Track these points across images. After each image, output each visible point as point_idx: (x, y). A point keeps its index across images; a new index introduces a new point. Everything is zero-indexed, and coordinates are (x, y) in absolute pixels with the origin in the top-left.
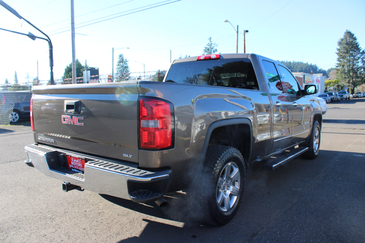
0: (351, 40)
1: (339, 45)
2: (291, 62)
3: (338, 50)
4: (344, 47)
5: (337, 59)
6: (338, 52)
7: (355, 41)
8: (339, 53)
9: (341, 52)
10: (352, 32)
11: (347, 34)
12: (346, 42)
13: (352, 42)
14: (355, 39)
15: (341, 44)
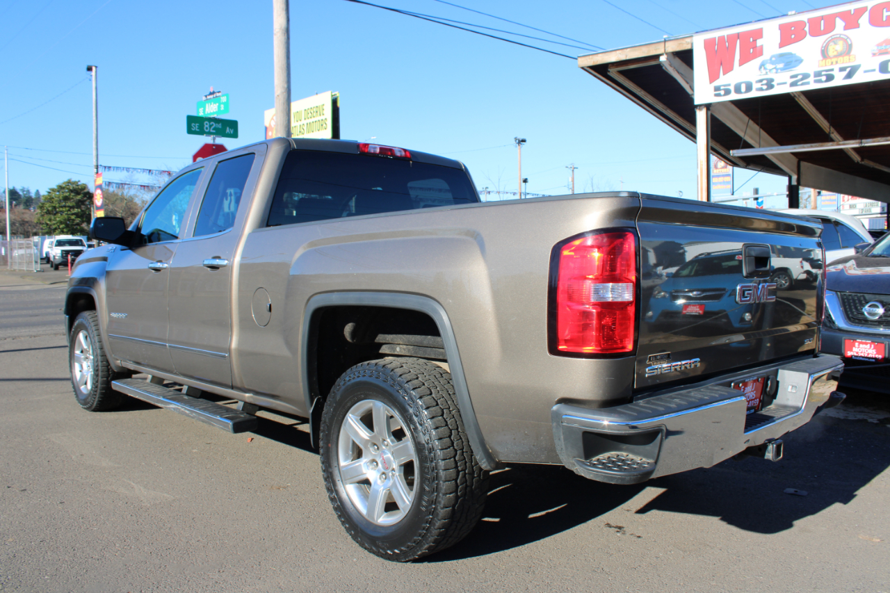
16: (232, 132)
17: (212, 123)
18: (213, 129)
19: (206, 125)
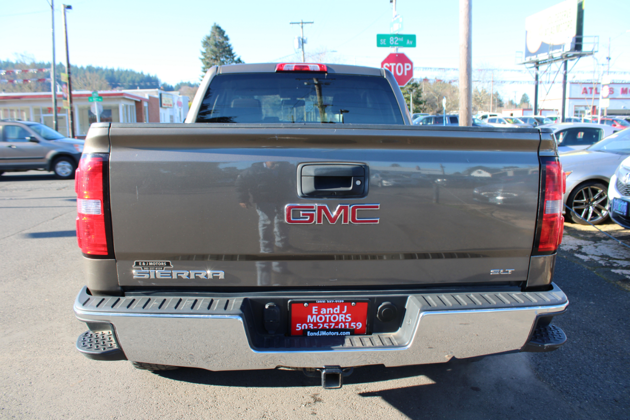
0: (221, 40)
1: (204, 47)
2: (113, 70)
3: (203, 53)
4: (212, 51)
5: (202, 69)
6: (203, 57)
7: (227, 42)
8: (204, 59)
9: (208, 58)
10: (223, 28)
11: (215, 29)
12: (214, 43)
13: (223, 42)
14: (227, 39)
15: (207, 45)
16: (411, 43)
17: (396, 38)
18: (397, 42)
19: (391, 39)
